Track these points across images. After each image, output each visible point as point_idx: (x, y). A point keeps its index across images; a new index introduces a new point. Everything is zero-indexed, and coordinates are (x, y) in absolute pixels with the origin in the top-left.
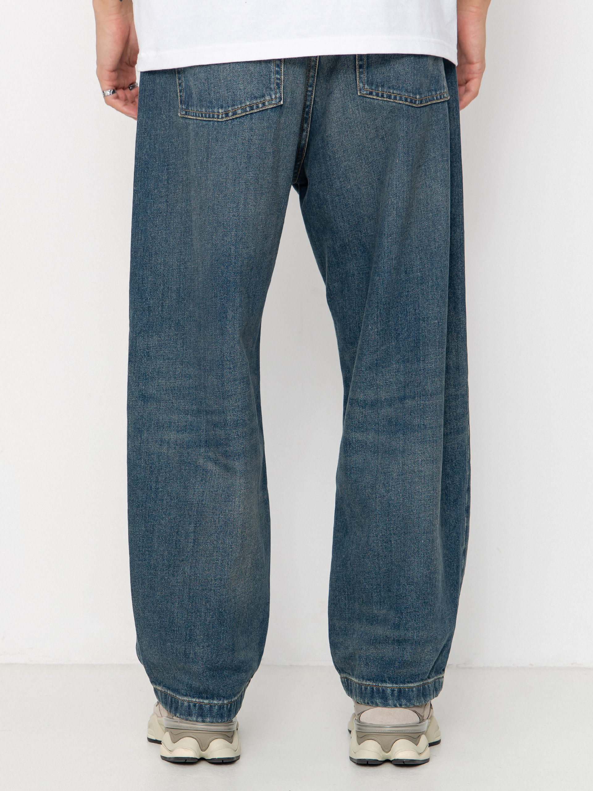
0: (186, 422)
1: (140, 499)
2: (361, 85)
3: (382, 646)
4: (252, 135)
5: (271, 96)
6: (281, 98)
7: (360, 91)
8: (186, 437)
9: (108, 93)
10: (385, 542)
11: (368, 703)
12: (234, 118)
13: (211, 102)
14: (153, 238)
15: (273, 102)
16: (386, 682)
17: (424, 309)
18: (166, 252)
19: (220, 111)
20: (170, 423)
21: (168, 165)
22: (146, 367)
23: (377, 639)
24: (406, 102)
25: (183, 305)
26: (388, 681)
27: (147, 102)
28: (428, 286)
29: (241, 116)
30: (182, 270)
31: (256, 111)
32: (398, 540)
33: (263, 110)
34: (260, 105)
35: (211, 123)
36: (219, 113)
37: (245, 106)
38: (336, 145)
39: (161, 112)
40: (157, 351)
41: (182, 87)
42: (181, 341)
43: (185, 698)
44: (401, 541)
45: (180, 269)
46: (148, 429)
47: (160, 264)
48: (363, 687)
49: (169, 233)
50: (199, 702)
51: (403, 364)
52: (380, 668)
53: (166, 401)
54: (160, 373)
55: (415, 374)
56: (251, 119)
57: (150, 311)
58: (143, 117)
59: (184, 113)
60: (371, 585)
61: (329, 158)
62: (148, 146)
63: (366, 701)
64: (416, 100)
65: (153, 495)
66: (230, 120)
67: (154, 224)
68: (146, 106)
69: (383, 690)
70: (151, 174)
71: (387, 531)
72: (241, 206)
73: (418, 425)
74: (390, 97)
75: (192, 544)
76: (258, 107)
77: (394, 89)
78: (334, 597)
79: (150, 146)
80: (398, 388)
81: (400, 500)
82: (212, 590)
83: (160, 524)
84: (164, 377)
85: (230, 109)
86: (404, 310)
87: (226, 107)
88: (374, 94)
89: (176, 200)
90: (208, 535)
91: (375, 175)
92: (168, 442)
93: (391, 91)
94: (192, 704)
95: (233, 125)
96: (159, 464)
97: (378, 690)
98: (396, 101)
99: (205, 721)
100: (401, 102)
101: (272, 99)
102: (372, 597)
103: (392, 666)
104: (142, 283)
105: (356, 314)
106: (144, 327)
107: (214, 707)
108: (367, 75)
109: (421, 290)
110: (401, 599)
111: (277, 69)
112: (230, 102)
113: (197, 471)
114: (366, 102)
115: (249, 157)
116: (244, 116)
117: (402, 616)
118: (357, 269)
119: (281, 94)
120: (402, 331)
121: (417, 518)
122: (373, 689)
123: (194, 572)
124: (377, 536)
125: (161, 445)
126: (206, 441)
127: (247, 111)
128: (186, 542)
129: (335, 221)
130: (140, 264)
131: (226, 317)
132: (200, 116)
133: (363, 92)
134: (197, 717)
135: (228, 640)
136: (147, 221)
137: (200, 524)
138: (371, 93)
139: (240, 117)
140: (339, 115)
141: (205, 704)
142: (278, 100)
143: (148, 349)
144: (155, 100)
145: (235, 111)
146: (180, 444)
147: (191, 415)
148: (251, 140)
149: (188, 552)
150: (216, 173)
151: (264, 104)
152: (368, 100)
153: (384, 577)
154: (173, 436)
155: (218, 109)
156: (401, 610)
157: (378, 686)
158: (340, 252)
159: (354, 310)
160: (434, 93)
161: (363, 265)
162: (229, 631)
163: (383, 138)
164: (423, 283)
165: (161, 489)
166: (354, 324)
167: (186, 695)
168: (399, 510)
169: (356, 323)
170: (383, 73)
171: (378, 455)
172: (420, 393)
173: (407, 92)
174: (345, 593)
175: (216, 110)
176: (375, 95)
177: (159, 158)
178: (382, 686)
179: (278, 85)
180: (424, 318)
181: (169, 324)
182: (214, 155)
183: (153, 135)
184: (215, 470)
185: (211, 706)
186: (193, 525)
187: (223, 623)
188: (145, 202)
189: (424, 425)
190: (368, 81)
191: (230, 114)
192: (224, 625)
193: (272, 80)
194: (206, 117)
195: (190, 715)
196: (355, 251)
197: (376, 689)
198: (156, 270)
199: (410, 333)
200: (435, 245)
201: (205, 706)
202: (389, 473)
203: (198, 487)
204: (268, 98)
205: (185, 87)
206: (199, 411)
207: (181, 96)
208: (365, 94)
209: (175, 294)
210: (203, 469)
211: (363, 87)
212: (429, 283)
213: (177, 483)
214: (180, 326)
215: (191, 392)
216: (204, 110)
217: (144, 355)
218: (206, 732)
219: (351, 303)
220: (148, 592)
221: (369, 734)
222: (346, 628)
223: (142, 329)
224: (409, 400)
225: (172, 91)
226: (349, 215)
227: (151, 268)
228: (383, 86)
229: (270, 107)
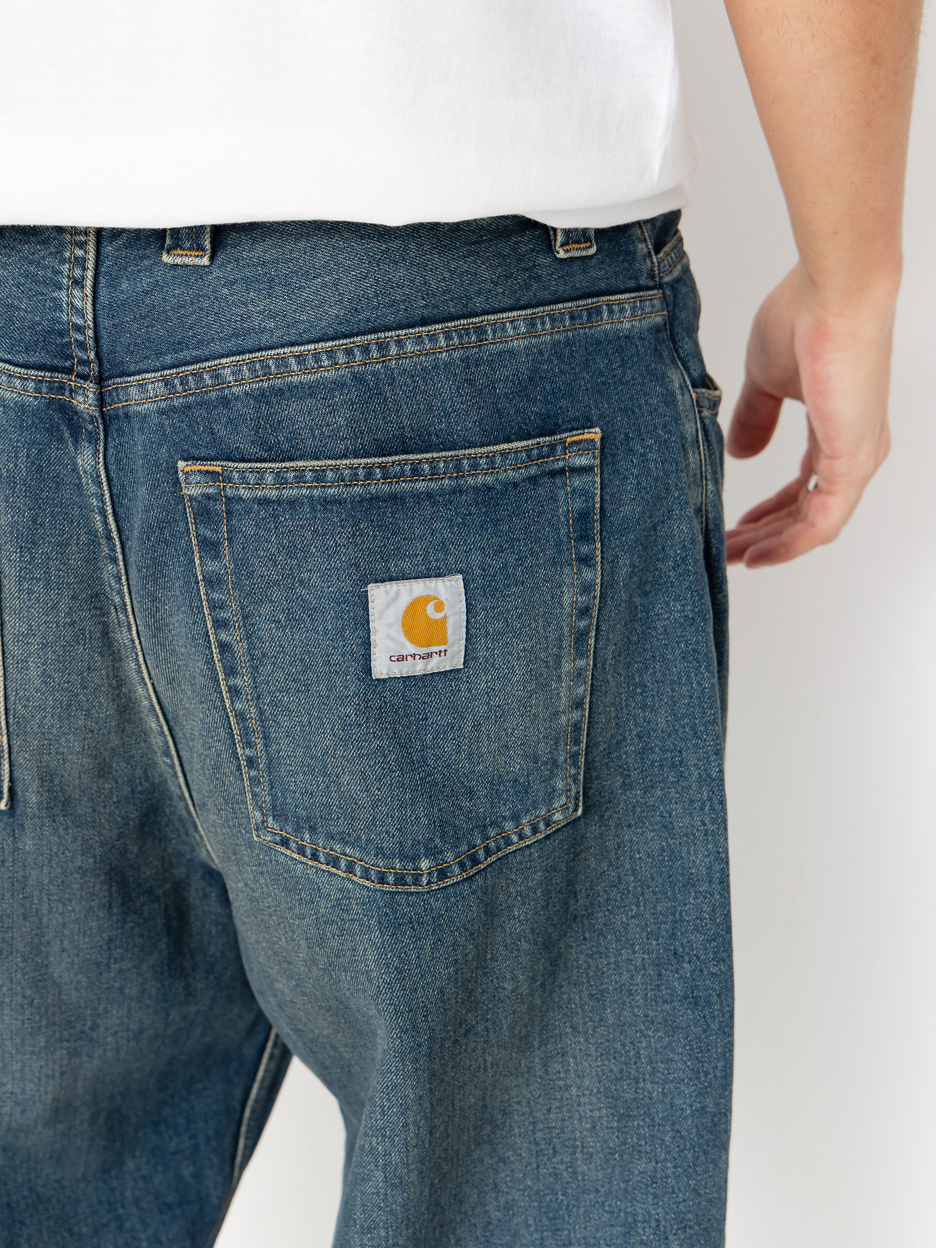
2: (258, 814)
24: (383, 884)
64: (421, 875)
74: (335, 863)
77: (346, 843)
88: (293, 845)
93: (338, 847)
98: (355, 878)
108: (270, 789)
133: (265, 835)
138: (285, 843)
152: (280, 860)
160: (508, 825)
170: (311, 794)
173: (384, 855)
176: (295, 850)
190: (274, 807)
208: (268, 843)
211: (263, 820)
228: (313, 829)
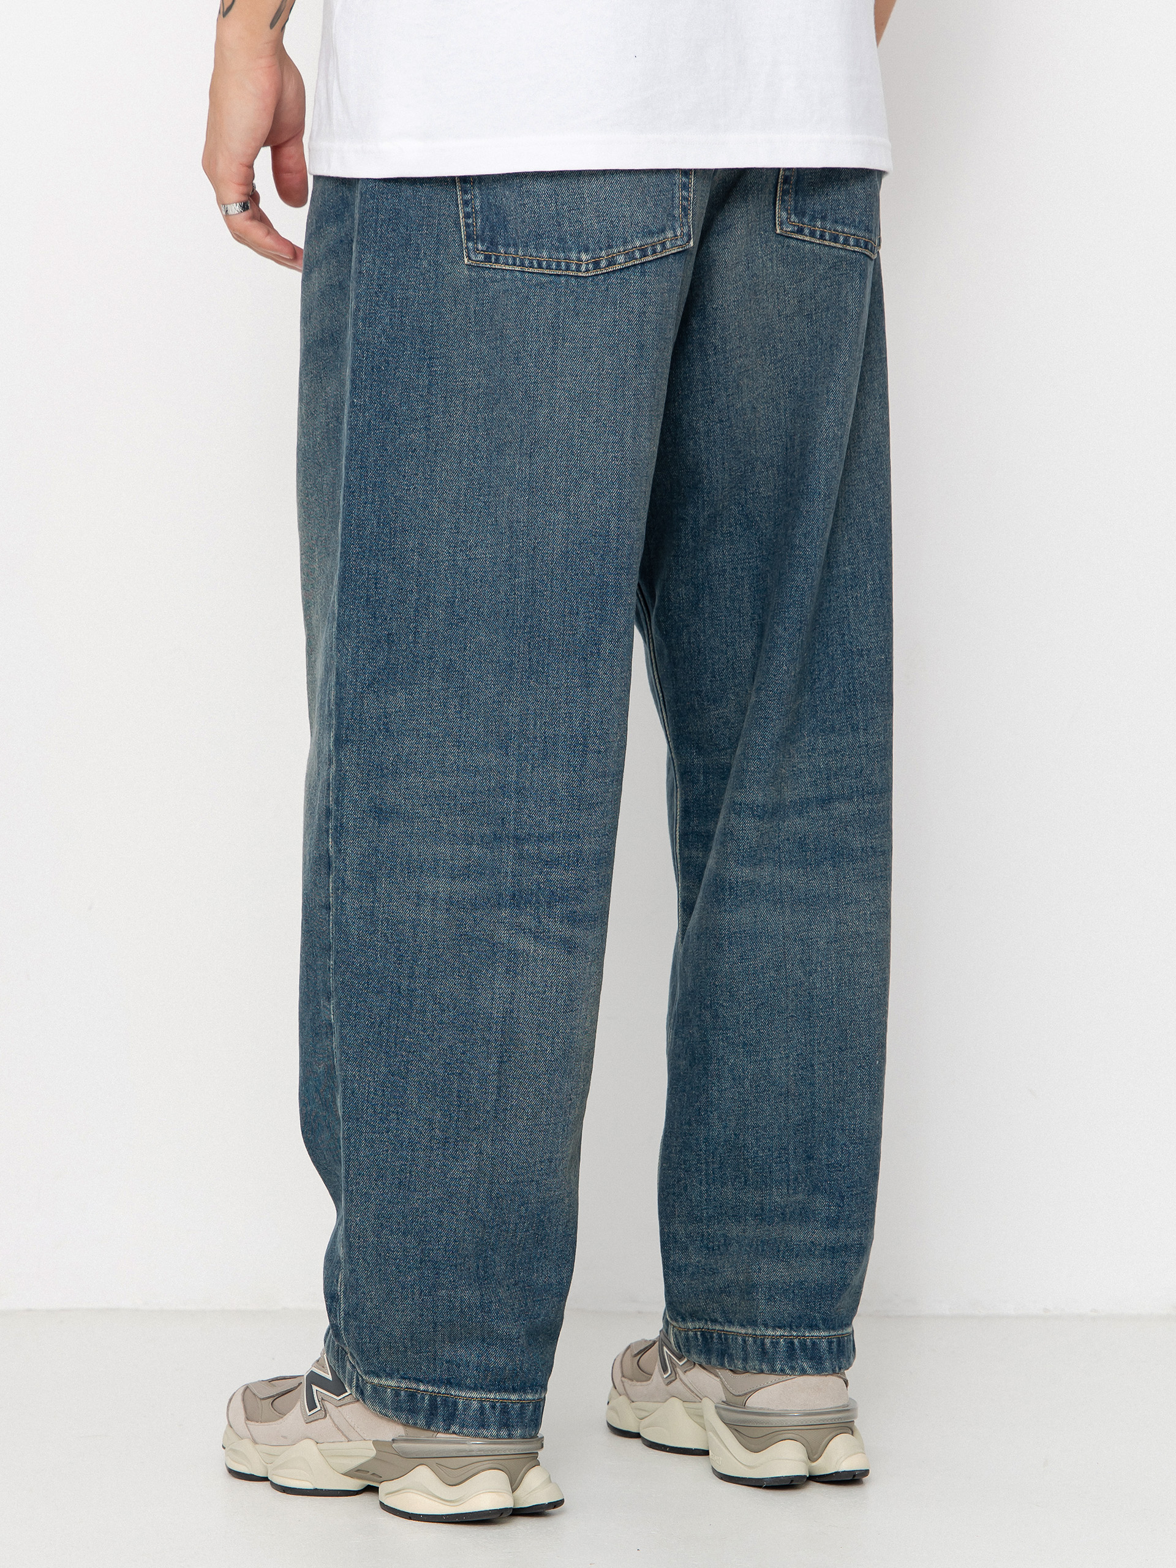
0: (469, 858)
1: (375, 1011)
2: (784, 214)
3: (801, 1262)
4: (645, 305)
5: (674, 230)
6: (690, 235)
7: (780, 225)
8: (468, 888)
9: (235, 209)
10: (802, 1068)
11: (782, 1371)
12: (611, 271)
13: (561, 240)
14: (398, 500)
15: (679, 243)
16: (819, 1329)
17: (861, 633)
18: (425, 528)
19: (584, 257)
20: (436, 861)
21: (430, 358)
22: (382, 753)
23: (793, 1248)
24: (866, 250)
25: (461, 632)
26: (821, 1326)
27: (382, 233)
28: (865, 590)
29: (625, 268)
30: (460, 563)
31: (651, 258)
32: (828, 1062)
33: (663, 257)
34: (659, 248)
35: (563, 280)
36: (582, 261)
37: (632, 249)
38: (729, 327)
39: (419, 254)
40: (404, 720)
41: (472, 208)
42: (456, 700)
43: (474, 1395)
44: (833, 1065)
45: (454, 561)
46: (389, 873)
47: (412, 550)
48: (768, 1341)
49: (432, 491)
50: (500, 1399)
51: (823, 736)
52: (799, 1302)
53: (426, 817)
54: (411, 763)
55: (849, 755)
56: (643, 273)
57: (391, 643)
58: (375, 263)
59: (481, 257)
60: (769, 1151)
61: (715, 349)
62: (387, 320)
63: (778, 1367)
65: (403, 1004)
66: (602, 274)
67: (399, 473)
68: (380, 242)
69: (814, 1344)
70: (395, 374)
71: (806, 1046)
72: (628, 440)
73: (863, 849)
74: (835, 239)
75: (494, 1097)
76: (654, 252)
77: (844, 224)
78: (675, 1181)
79: (391, 319)
80: (815, 781)
81: (833, 989)
82: (533, 1181)
83: (422, 1059)
84: (420, 772)
85: (603, 253)
86: (824, 635)
87: (594, 250)
88: (807, 231)
89: (448, 426)
90: (530, 1077)
91: (784, 383)
92: (433, 900)
93: (839, 228)
94: (487, 1405)
95: (609, 284)
96: (416, 941)
97: (803, 1344)
98: (848, 248)
99: (513, 1435)
100: (857, 249)
101: (677, 236)
102: (771, 1172)
103: (828, 1297)
104: (376, 588)
105: (728, 646)
106: (379, 673)
107: (528, 1405)
108: (796, 196)
109: (852, 598)
110: (840, 1171)
111: (684, 179)
112: (604, 241)
113: (495, 954)
114: (788, 246)
115: (641, 347)
116: (628, 268)
117: (843, 1203)
118: (732, 561)
119: (689, 227)
120: (820, 674)
121: (866, 1020)
122: (792, 1343)
123: (501, 1150)
124: (788, 1057)
125: (418, 905)
126: (514, 895)
127: (636, 259)
128: (482, 1092)
129: (708, 469)
130: (371, 550)
131: (599, 653)
132: (536, 266)
133: (787, 227)
134: (499, 1429)
135: (548, 1273)
136: (385, 465)
137: (510, 1056)
138: (800, 231)
139: (621, 270)
140: (741, 268)
141: (512, 1403)
142: (685, 238)
143: (386, 718)
144: (402, 230)
145: (613, 257)
146: (458, 901)
147: (478, 844)
148: (645, 313)
149: (488, 1112)
150: (577, 376)
151: (663, 245)
152: (793, 243)
153: (795, 1134)
154: (442, 887)
155: (579, 252)
156: (840, 1192)
157: (804, 1336)
158: (704, 529)
159: (722, 637)
161: (745, 554)
162: (550, 1256)
163: (809, 316)
164: (856, 586)
165: (420, 991)
166: (723, 664)
167: (475, 1388)
168: (831, 1007)
169: (728, 662)
170: (827, 194)
171: (782, 907)
172: (863, 790)
173: (869, 230)
174: (702, 1172)
175: (574, 255)
176: (807, 234)
177: (411, 343)
178: (812, 1336)
179: (685, 209)
180: (862, 650)
181: (429, 669)
182: (570, 341)
183: (399, 299)
184: (535, 951)
185: (523, 1406)
186: (494, 1059)
187: (542, 1240)
188: (382, 429)
189: (872, 848)
190: (796, 208)
191: (603, 264)
192: (542, 1244)
193: (677, 201)
194: (549, 267)
195: (483, 1425)
196: (731, 527)
197: (800, 1342)
198: (403, 563)
199: (835, 679)
200: (876, 515)
201: (512, 1407)
202: (811, 939)
203: (500, 985)
204: (670, 234)
205: (481, 207)
206: (497, 838)
207: (467, 225)
208: (788, 232)
209: (442, 610)
210: (510, 950)
211: (787, 218)
212: (867, 587)
213: (454, 978)
214: (456, 671)
215: (478, 799)
216: (545, 254)
217: (379, 729)
218: (516, 1456)
219: (716, 625)
220: (392, 1193)
221: (778, 1429)
222: (703, 1235)
223: (375, 679)
224: (839, 803)
225: (444, 214)
226: (733, 458)
227: (394, 559)
228: (824, 218)
229: (673, 252)
